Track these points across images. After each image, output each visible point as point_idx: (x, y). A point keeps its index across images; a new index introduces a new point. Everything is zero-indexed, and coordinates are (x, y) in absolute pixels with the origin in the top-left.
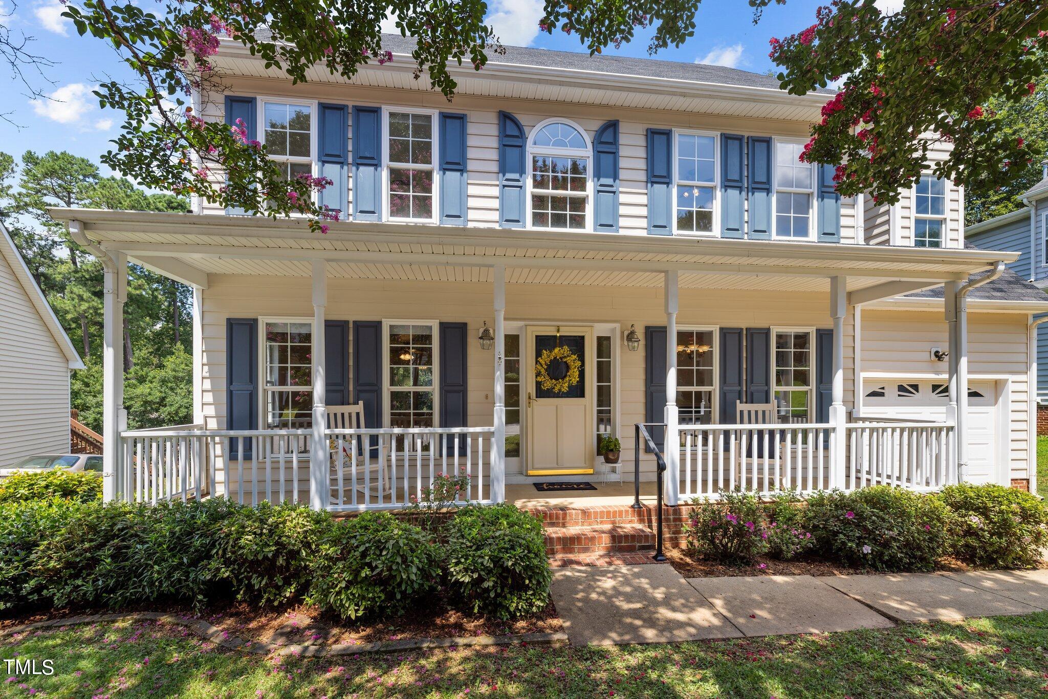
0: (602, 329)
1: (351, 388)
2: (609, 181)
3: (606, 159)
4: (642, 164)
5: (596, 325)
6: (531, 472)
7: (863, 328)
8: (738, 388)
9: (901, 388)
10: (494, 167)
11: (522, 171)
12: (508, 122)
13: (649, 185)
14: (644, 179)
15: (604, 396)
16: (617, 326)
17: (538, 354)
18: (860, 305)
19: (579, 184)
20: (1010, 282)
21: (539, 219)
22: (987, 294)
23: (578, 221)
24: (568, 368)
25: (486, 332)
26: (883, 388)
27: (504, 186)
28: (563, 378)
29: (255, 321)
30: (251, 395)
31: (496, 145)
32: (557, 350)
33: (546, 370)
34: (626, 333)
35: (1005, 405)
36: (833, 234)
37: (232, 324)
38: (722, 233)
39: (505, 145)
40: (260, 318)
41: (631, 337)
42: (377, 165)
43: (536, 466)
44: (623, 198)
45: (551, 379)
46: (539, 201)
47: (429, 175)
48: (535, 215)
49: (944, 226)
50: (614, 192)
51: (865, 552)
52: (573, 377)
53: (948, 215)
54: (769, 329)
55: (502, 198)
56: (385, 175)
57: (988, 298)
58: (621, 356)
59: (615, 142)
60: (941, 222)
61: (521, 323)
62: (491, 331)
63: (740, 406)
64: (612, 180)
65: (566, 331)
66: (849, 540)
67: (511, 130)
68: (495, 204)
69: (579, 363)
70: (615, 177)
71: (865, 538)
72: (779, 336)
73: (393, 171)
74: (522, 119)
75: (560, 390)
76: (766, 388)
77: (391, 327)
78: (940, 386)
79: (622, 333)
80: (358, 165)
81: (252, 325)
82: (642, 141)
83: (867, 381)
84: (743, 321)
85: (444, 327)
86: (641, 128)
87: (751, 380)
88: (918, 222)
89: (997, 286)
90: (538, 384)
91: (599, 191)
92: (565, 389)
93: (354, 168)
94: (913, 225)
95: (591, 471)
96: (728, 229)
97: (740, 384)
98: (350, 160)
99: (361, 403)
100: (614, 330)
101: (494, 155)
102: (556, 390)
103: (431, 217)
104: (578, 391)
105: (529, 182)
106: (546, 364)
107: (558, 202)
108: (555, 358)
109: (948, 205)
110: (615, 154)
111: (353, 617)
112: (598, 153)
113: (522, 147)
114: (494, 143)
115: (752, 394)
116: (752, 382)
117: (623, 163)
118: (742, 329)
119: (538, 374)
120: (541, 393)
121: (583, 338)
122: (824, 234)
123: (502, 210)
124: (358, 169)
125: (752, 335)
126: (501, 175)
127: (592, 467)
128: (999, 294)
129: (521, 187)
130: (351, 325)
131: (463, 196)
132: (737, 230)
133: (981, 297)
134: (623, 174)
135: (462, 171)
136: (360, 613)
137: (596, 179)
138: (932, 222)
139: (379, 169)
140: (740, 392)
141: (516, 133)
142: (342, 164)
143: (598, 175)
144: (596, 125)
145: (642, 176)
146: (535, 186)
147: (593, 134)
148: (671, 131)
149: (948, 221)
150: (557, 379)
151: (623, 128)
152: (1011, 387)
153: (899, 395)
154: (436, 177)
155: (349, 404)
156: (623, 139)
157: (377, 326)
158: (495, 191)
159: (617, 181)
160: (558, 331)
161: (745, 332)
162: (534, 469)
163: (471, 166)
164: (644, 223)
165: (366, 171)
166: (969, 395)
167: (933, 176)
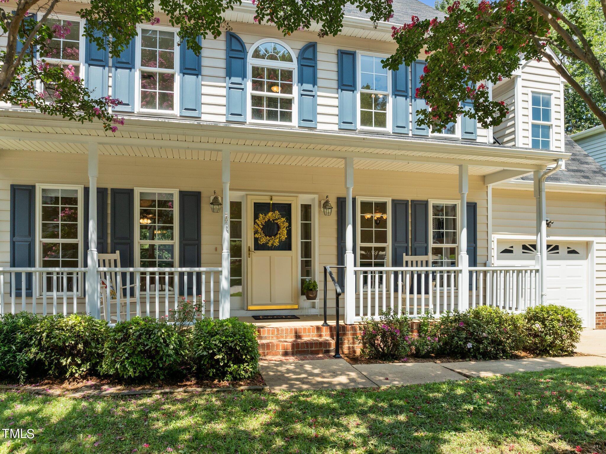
0: (305, 199)
1: (109, 241)
2: (309, 87)
3: (308, 71)
4: (334, 76)
5: (300, 195)
6: (251, 308)
7: (493, 203)
8: (406, 245)
9: (525, 247)
10: (223, 73)
11: (244, 76)
12: (233, 40)
13: (340, 90)
14: (336, 87)
15: (307, 250)
16: (316, 196)
17: (256, 217)
18: (491, 185)
19: (287, 89)
20: (595, 172)
21: (257, 114)
22: (578, 180)
23: (287, 116)
24: (279, 227)
25: (216, 199)
26: (512, 247)
27: (230, 88)
28: (275, 236)
29: (34, 187)
30: (30, 245)
31: (224, 56)
32: (270, 214)
33: (262, 229)
34: (323, 202)
35: (592, 259)
36: (472, 133)
37: (15, 189)
38: (393, 129)
39: (230, 57)
40: (37, 184)
41: (326, 205)
42: (130, 68)
43: (254, 302)
44: (320, 101)
45: (266, 236)
46: (257, 100)
47: (172, 76)
48: (254, 111)
49: (551, 130)
50: (313, 96)
51: (469, 347)
52: (283, 234)
53: (553, 122)
54: (427, 201)
55: (228, 97)
56: (137, 75)
57: (578, 182)
58: (319, 220)
59: (314, 59)
60: (549, 127)
61: (243, 193)
62: (220, 199)
63: (406, 258)
64: (312, 85)
65: (278, 199)
66: (460, 340)
67: (236, 46)
68: (223, 101)
69: (287, 224)
70: (314, 83)
71: (469, 338)
72: (435, 207)
73: (143, 73)
74: (244, 38)
75: (272, 244)
76: (425, 245)
77: (141, 194)
79: (320, 202)
80: (117, 68)
81: (30, 190)
82: (334, 58)
83: (499, 242)
84: (409, 195)
85: (183, 195)
86: (334, 50)
87: (414, 239)
88: (534, 126)
89: (586, 174)
90: (256, 240)
91: (302, 95)
92: (277, 243)
93: (113, 69)
94: (530, 128)
95: (296, 307)
96: (397, 127)
97: (407, 242)
98: (110, 64)
99: (118, 252)
100: (314, 199)
101: (222, 64)
102: (270, 244)
103: (173, 109)
104: (286, 246)
105: (249, 85)
106: (262, 225)
107: (272, 101)
108: (269, 220)
109: (553, 115)
110: (314, 67)
112: (301, 66)
113: (244, 59)
114: (222, 54)
115: (415, 249)
116: (415, 240)
117: (320, 74)
118: (408, 201)
119: (256, 232)
120: (259, 246)
121: (290, 205)
122: (466, 133)
123: (228, 106)
124: (116, 70)
125: (415, 205)
126: (227, 78)
127: (297, 303)
128: (586, 180)
129: (243, 89)
130: (109, 192)
131: (198, 95)
132: (404, 127)
133: (573, 182)
134: (320, 82)
135: (197, 75)
137: (300, 84)
138: (544, 127)
139: (133, 70)
140: (407, 248)
141: (240, 48)
142: (104, 66)
143: (301, 81)
144: (300, 45)
145: (335, 85)
146: (254, 89)
147: (298, 51)
148: (355, 52)
149: (554, 126)
150: (270, 236)
151: (319, 48)
152: (596, 246)
153: (523, 252)
154: (178, 78)
155: (107, 253)
156: (320, 56)
157: (130, 193)
158: (223, 92)
159: (316, 86)
160: (271, 199)
161: (410, 203)
162: (252, 305)
163: (204, 71)
164: (336, 120)
165: (122, 73)
166: (569, 252)
167: (543, 94)
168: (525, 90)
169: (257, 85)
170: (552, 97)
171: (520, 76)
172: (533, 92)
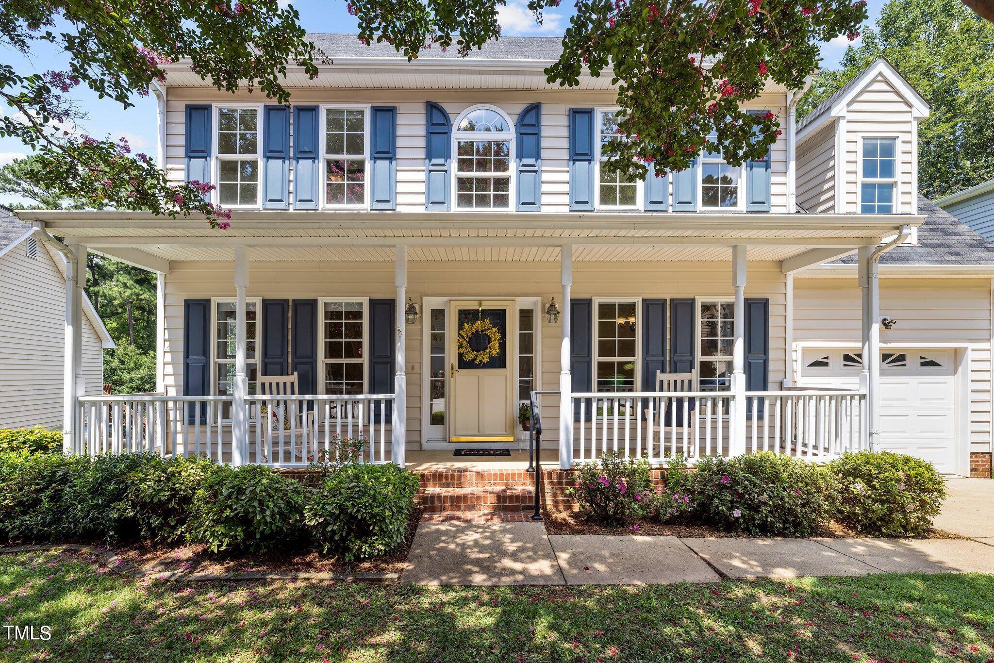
0: (525, 303)
1: (290, 361)
2: (531, 161)
3: (529, 140)
4: (565, 143)
5: (518, 299)
6: (454, 439)
7: (795, 296)
8: (662, 358)
9: (847, 358)
10: (422, 153)
11: (447, 156)
12: (435, 111)
13: (571, 163)
14: (567, 157)
15: (526, 367)
16: (539, 299)
17: (461, 327)
18: (792, 272)
19: (502, 165)
20: (970, 246)
21: (464, 200)
22: (940, 259)
23: (502, 200)
24: (489, 339)
25: (412, 307)
26: (827, 358)
27: (430, 171)
28: (484, 350)
29: (209, 301)
30: (204, 366)
31: (423, 133)
32: (478, 323)
33: (468, 342)
34: (547, 306)
35: (965, 375)
36: (763, 203)
37: (189, 305)
38: (645, 206)
39: (431, 133)
40: (212, 298)
41: (552, 310)
42: (314, 158)
43: (458, 433)
44: (545, 177)
45: (473, 350)
46: (463, 183)
47: (362, 163)
48: (460, 197)
49: (895, 189)
50: (536, 172)
51: (736, 515)
52: (495, 350)
53: (899, 177)
54: (694, 300)
55: (428, 182)
56: (322, 166)
57: (941, 262)
58: (543, 328)
59: (537, 124)
60: (891, 186)
61: (445, 299)
62: (417, 306)
63: (660, 376)
64: (534, 160)
65: (488, 305)
66: (723, 504)
67: (437, 118)
68: (422, 187)
69: (498, 336)
70: (537, 156)
71: (737, 502)
72: (705, 306)
73: (329, 163)
74: (448, 107)
75: (481, 361)
76: (691, 358)
77: (326, 304)
78: (892, 355)
79: (544, 306)
80: (298, 159)
81: (205, 305)
82: (564, 121)
83: (805, 351)
84: (667, 292)
85: (373, 303)
86: (564, 109)
87: (675, 350)
88: (865, 186)
89: (955, 250)
90: (461, 356)
91: (521, 171)
92: (486, 359)
93: (294, 162)
94: (859, 189)
95: (512, 439)
96: (651, 202)
97: (663, 354)
98: (291, 155)
99: (296, 373)
100: (536, 303)
101: (422, 142)
102: (477, 362)
103: (363, 202)
104: (499, 362)
105: (454, 165)
106: (468, 337)
107: (483, 183)
108: (477, 331)
109: (899, 168)
110: (537, 135)
111: (216, 551)
112: (520, 135)
113: (447, 134)
114: (422, 131)
115: (676, 363)
116: (676, 352)
117: (544, 143)
118: (665, 300)
119: (460, 347)
120: (464, 364)
121: (504, 311)
122: (753, 203)
123: (428, 193)
124: (298, 162)
125: (676, 305)
126: (427, 161)
127: (513, 435)
128: (954, 258)
129: (446, 171)
130: (290, 304)
131: (392, 182)
132: (661, 202)
133: (932, 262)
134: (545, 154)
135: (391, 159)
136: (223, 548)
137: (518, 160)
138: (881, 186)
139: (316, 161)
140: (663, 363)
141: (442, 121)
142: (284, 158)
143: (520, 156)
144: (519, 108)
145: (565, 154)
146: (460, 169)
147: (516, 117)
148: (593, 110)
149: (899, 184)
150: (478, 351)
151: (544, 109)
152: (970, 355)
153: (845, 365)
154: (368, 166)
155: (288, 374)
156: (545, 120)
157: (313, 303)
158: (422, 176)
159: (539, 161)
160: (480, 305)
161: (668, 303)
162: (456, 435)
163: (400, 153)
164: (566, 199)
165: (305, 164)
166: (923, 364)
167: (882, 138)
168: (852, 137)
169: (464, 165)
170: (898, 142)
171: (844, 117)
172: (864, 138)
